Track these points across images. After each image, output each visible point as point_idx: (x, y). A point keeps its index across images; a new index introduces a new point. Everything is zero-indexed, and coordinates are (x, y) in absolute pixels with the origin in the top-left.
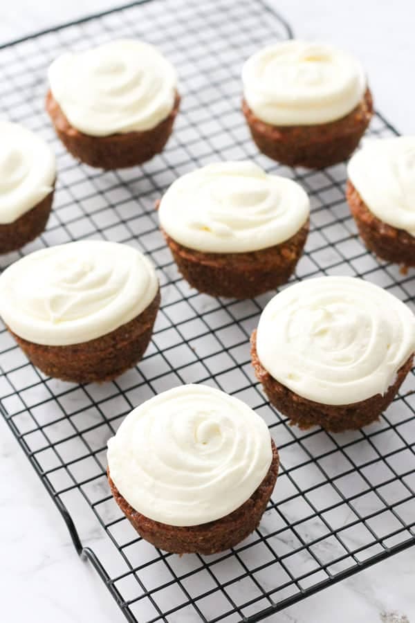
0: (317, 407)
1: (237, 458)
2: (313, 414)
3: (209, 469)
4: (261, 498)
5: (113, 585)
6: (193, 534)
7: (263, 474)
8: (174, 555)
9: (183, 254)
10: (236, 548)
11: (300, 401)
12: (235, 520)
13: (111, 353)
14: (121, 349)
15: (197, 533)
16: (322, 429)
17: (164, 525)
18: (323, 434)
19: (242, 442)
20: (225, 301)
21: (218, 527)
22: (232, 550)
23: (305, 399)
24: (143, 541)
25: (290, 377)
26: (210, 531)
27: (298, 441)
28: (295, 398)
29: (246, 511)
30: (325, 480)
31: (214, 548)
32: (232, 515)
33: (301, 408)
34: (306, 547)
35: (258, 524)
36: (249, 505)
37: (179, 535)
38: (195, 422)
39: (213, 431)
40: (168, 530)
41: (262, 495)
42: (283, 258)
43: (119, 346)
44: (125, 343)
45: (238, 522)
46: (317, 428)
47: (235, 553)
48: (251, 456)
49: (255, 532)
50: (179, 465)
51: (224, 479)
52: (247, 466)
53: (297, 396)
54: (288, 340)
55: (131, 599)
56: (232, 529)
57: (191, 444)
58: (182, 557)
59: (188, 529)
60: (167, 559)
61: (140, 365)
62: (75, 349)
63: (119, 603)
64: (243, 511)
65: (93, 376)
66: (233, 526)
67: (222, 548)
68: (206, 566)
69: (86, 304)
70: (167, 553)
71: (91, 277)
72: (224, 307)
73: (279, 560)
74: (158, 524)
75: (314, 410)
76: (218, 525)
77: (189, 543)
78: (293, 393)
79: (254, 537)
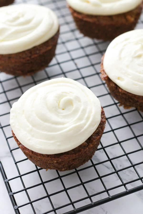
0: (132, 96)
1: (80, 119)
2: (130, 100)
3: (63, 124)
4: (92, 142)
5: (8, 182)
6: (51, 159)
7: (94, 129)
8: (44, 169)
9: (76, 15)
10: (78, 169)
11: (123, 92)
12: (75, 153)
13: (28, 60)
14: (33, 59)
15: (53, 159)
16: (136, 109)
17: (35, 152)
18: (136, 112)
19: (84, 111)
20: (96, 41)
21: (65, 157)
22: (76, 169)
23: (125, 91)
24: (28, 160)
25: (119, 78)
26: (61, 158)
27: (122, 114)
28: (120, 90)
29: (82, 149)
30: (133, 136)
31: (64, 168)
32: (73, 150)
33: (124, 96)
34: (117, 172)
35: (91, 157)
36: (85, 146)
37: (43, 159)
38: (59, 97)
39: (69, 103)
40: (37, 155)
41: (92, 141)
42: (127, 20)
43: (33, 57)
44: (36, 56)
45: (77, 154)
46: (133, 108)
47: (77, 172)
48: (88, 118)
49: (90, 161)
50: (46, 120)
51: (70, 130)
52: (85, 124)
53: (121, 89)
54: (120, 59)
55: (15, 192)
56: (73, 158)
57: (55, 109)
58: (48, 171)
59: (48, 156)
60: (39, 171)
61: (48, 69)
62: (10, 56)
63: (9, 192)
64: (80, 149)
65: (20, 72)
66: (74, 157)
67: (69, 168)
68: (60, 177)
69: (17, 34)
70: (40, 168)
71: (21, 20)
72: (96, 44)
73: (100, 178)
74: (32, 152)
75: (131, 98)
76: (66, 155)
77: (49, 164)
78: (120, 88)
79: (89, 163)
